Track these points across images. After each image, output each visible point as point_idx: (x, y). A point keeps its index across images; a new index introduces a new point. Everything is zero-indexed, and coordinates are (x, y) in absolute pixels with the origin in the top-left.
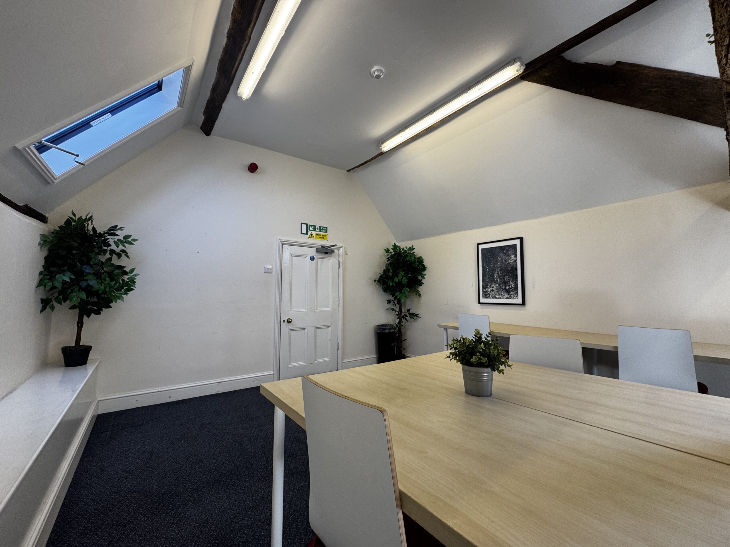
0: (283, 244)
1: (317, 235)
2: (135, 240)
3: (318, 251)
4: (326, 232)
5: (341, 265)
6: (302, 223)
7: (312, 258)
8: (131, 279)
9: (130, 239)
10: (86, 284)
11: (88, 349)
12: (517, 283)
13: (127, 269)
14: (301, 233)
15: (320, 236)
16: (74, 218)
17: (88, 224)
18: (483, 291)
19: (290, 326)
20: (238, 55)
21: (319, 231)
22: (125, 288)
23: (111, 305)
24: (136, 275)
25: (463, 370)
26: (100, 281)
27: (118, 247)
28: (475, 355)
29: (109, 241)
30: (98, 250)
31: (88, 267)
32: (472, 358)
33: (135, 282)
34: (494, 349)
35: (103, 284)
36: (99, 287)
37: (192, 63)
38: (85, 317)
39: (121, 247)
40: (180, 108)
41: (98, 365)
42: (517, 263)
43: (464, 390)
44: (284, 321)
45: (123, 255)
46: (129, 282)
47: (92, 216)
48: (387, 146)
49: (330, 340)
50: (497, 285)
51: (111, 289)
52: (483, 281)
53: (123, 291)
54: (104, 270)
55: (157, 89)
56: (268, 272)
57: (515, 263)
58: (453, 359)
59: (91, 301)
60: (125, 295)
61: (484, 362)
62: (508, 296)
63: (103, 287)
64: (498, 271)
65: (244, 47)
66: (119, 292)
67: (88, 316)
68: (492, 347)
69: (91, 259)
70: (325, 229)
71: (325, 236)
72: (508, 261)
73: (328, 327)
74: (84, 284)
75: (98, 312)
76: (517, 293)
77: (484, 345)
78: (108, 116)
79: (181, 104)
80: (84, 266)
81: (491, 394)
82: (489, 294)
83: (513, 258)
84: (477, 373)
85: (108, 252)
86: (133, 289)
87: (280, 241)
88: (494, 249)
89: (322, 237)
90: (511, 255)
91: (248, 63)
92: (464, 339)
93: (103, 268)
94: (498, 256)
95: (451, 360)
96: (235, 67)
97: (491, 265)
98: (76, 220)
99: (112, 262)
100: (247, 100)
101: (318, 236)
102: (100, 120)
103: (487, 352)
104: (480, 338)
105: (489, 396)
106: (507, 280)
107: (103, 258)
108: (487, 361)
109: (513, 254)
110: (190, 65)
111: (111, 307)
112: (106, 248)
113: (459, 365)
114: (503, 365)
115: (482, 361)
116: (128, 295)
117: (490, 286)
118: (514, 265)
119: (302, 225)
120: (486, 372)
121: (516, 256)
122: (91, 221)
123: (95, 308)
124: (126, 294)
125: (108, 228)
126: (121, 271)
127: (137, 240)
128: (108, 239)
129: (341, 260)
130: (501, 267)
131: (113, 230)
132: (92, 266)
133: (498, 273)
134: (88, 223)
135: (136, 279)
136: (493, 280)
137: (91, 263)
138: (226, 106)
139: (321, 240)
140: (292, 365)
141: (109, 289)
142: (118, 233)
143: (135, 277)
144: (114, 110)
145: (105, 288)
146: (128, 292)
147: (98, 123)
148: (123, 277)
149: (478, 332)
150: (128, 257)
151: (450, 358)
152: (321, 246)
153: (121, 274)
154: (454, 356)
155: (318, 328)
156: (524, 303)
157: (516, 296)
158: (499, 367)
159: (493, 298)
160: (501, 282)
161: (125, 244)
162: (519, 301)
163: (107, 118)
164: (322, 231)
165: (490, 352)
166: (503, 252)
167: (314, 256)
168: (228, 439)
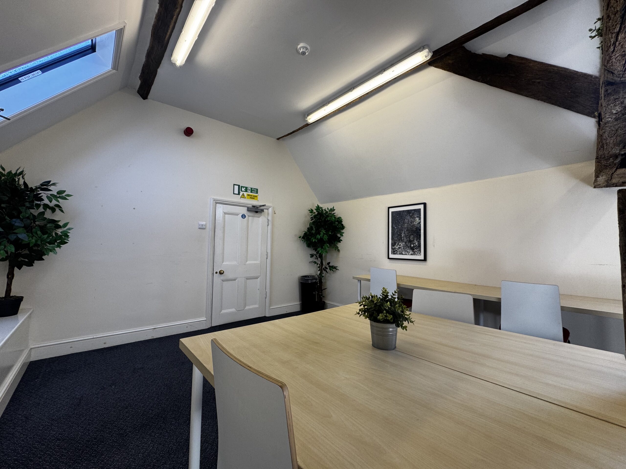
0: (216, 203)
1: (248, 195)
2: (69, 195)
3: (249, 210)
4: (257, 193)
5: (270, 223)
6: (234, 185)
7: (243, 216)
8: (65, 233)
9: (64, 195)
10: (15, 237)
11: (20, 299)
12: (420, 242)
13: (61, 224)
14: (234, 194)
15: (251, 197)
16: (3, 172)
17: (19, 179)
18: (392, 248)
19: (222, 277)
20: (170, 22)
21: (250, 192)
22: (58, 241)
23: (43, 257)
24: (69, 229)
25: (371, 325)
26: (30, 234)
27: (51, 202)
28: (382, 312)
29: (42, 196)
30: (30, 204)
31: (19, 220)
32: (379, 316)
33: (69, 236)
34: (399, 307)
35: (34, 238)
36: (30, 241)
37: (124, 27)
38: (16, 268)
39: (54, 202)
40: (115, 71)
41: (30, 314)
42: (420, 225)
43: (371, 343)
44: (216, 273)
45: (57, 209)
46: (62, 235)
47: (23, 171)
48: (312, 119)
49: (258, 289)
50: (404, 243)
51: (42, 243)
52: (392, 239)
53: (56, 244)
54: (36, 224)
55: (90, 51)
56: (202, 228)
57: (419, 225)
58: (362, 315)
59: (22, 253)
60: (58, 248)
61: (390, 319)
62: (413, 253)
63: (34, 241)
64: (405, 232)
65: (176, 14)
66: (51, 245)
67: (20, 268)
68: (397, 305)
69: (21, 212)
70: (256, 190)
71: (256, 197)
72: (413, 223)
73: (257, 278)
74: (13, 237)
75: (30, 264)
76: (420, 250)
77: (390, 303)
78: (38, 73)
79: (115, 66)
80: (14, 220)
81: (395, 347)
82: (396, 251)
83: (417, 221)
84: (383, 328)
85: (42, 207)
86: (67, 243)
87: (214, 200)
88: (402, 212)
89: (253, 198)
90: (416, 218)
91: (180, 31)
92: (372, 297)
93: (34, 222)
94: (405, 218)
95: (360, 316)
96: (168, 34)
97: (399, 226)
98: (6, 174)
99: (45, 216)
100: (181, 67)
101: (249, 197)
102: (29, 76)
103: (393, 310)
104: (387, 296)
105: (394, 349)
106: (412, 239)
107: (35, 212)
108: (392, 318)
109: (417, 217)
110: (122, 28)
111: (43, 260)
112: (39, 203)
113: (368, 321)
114: (407, 321)
115: (388, 318)
116: (61, 247)
117: (398, 244)
118: (418, 227)
119: (235, 186)
120: (391, 328)
121: (420, 219)
122: (21, 176)
123: (26, 260)
124: (60, 247)
125: (41, 183)
126: (54, 225)
127: (71, 196)
128: (40, 194)
129: (270, 218)
130: (407, 228)
131: (45, 186)
132: (22, 220)
133: (405, 233)
134: (19, 177)
135: (69, 233)
136: (400, 240)
137: (21, 217)
138: (161, 71)
139: (252, 200)
140: (223, 311)
141: (41, 243)
142: (51, 188)
143: (69, 231)
144: (44, 68)
145: (36, 241)
146: (61, 245)
147: (27, 79)
148: (56, 231)
149: (386, 291)
150: (62, 211)
151: (360, 315)
152: (251, 206)
153: (54, 228)
154: (363, 313)
155: (248, 279)
156: (425, 259)
157: (419, 253)
158: (403, 324)
159: (400, 254)
160: (407, 240)
161: (59, 199)
162: (422, 257)
163: (36, 75)
164: (253, 192)
165: (395, 310)
166: (410, 215)
167: (246, 215)
168: (158, 383)
